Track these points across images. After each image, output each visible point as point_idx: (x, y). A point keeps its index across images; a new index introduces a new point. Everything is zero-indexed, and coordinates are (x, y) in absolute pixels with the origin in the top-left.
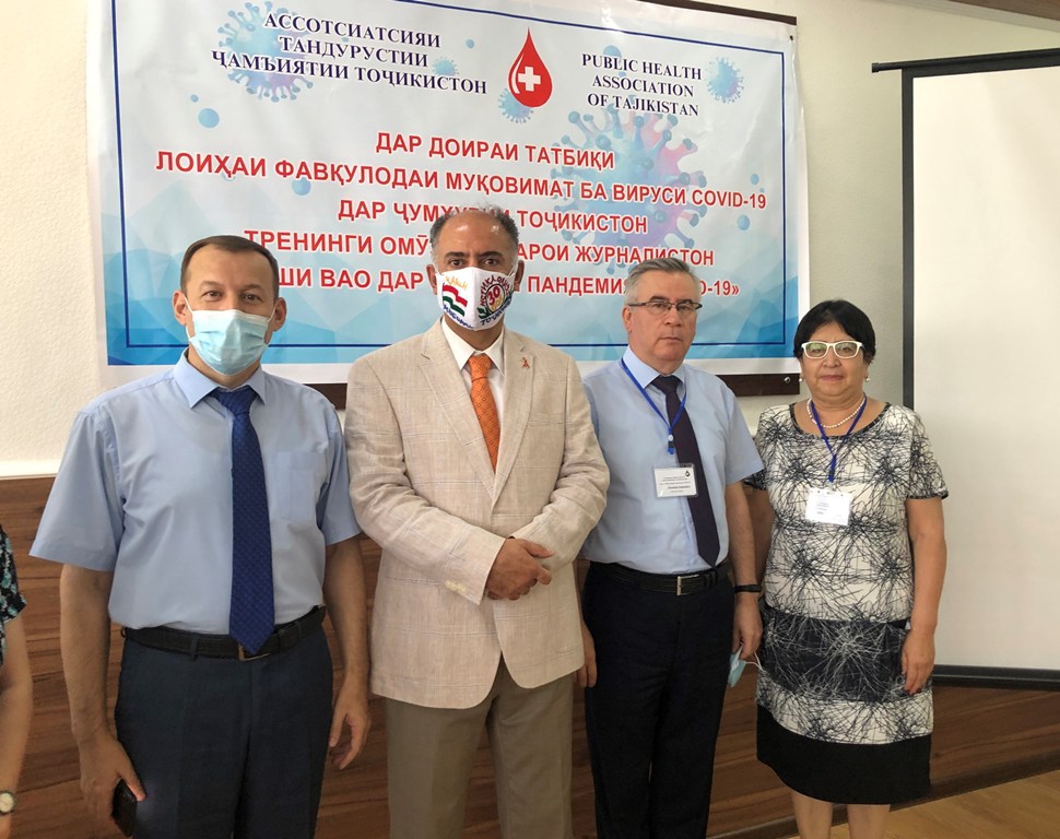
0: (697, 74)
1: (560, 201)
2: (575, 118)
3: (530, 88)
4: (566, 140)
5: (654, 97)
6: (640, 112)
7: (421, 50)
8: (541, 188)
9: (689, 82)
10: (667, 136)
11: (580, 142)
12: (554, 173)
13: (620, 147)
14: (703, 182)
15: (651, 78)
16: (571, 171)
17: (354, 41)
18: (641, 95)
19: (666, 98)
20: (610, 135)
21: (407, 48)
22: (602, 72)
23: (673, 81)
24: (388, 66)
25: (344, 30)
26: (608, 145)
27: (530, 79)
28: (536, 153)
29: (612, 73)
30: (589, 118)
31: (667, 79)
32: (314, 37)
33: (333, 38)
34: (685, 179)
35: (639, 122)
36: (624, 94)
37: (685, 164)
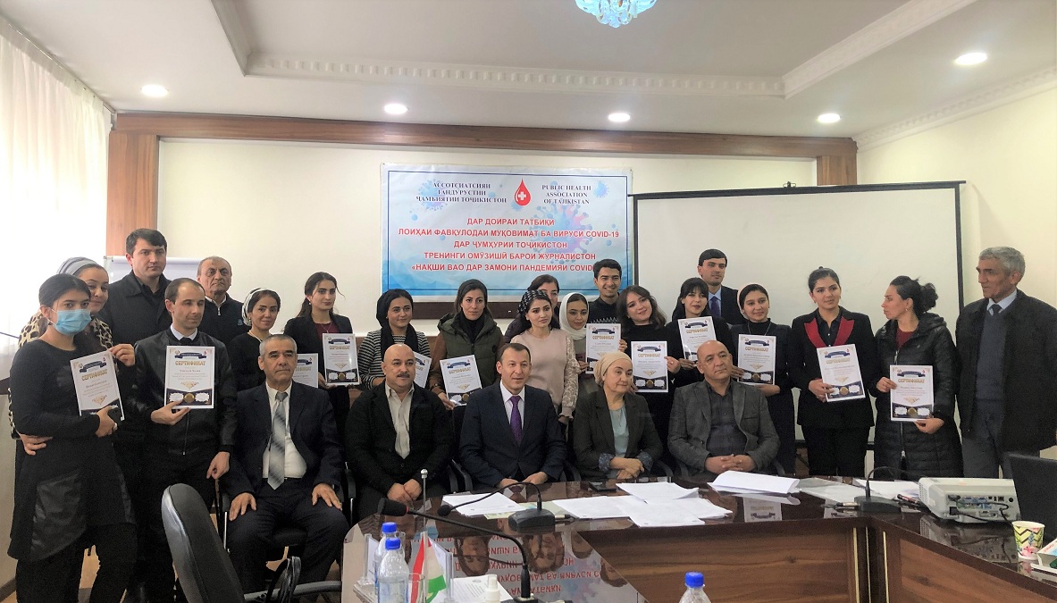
0: (588, 188)
1: (533, 238)
2: (539, 208)
3: (522, 199)
4: (535, 216)
5: (570, 198)
6: (565, 204)
7: (483, 190)
8: (525, 234)
9: (586, 191)
10: (576, 212)
11: (541, 217)
12: (531, 228)
13: (557, 217)
14: (591, 228)
15: (569, 191)
16: (536, 228)
17: (461, 189)
18: (565, 198)
19: (576, 198)
20: (553, 214)
21: (479, 189)
22: (550, 191)
23: (579, 192)
24: (472, 196)
25: (458, 185)
26: (552, 217)
27: (522, 196)
28: (524, 222)
29: (553, 191)
30: (544, 208)
31: (576, 191)
32: (448, 189)
33: (454, 189)
34: (583, 227)
35: (564, 208)
36: (558, 198)
37: (583, 223)
